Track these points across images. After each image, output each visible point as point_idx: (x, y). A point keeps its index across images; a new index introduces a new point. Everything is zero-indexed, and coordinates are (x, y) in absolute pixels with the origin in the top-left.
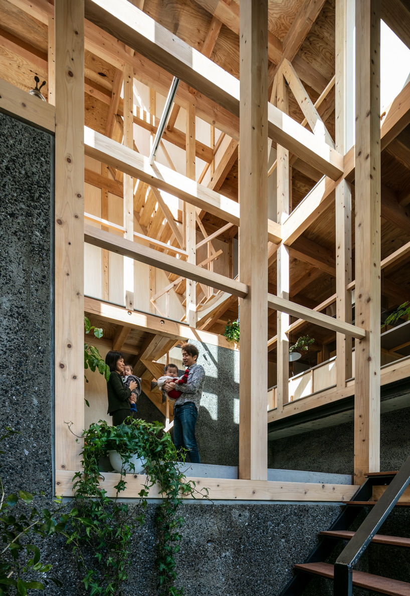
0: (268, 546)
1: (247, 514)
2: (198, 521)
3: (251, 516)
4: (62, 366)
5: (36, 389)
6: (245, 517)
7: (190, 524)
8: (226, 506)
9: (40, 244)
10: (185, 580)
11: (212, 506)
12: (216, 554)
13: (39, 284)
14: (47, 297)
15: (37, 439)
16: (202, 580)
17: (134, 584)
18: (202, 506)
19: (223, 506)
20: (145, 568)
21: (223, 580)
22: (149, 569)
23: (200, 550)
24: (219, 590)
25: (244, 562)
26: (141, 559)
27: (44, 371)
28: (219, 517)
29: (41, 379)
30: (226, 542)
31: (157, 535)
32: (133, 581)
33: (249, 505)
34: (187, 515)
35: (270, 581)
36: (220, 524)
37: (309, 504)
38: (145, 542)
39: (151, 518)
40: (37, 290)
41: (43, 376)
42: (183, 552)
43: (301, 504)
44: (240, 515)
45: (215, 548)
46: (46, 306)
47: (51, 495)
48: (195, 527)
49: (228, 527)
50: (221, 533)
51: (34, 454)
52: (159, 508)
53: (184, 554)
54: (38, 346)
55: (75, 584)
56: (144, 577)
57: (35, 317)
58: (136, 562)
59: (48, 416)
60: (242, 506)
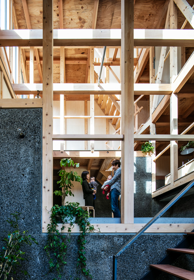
0: (134, 255)
1: (122, 239)
2: (97, 242)
3: (124, 240)
4: (44, 187)
5: (37, 196)
6: (121, 240)
7: (93, 243)
8: (111, 235)
9: (38, 147)
10: (91, 267)
11: (104, 236)
12: (106, 257)
13: (37, 161)
14: (40, 165)
15: (36, 213)
16: (99, 267)
17: (70, 266)
18: (99, 236)
19: (109, 236)
20: (74, 260)
21: (109, 268)
22: (75, 261)
23: (98, 254)
24: (107, 273)
25: (120, 261)
26: (72, 256)
27: (39, 190)
28: (107, 240)
29: (38, 193)
30: (111, 251)
31: (79, 247)
32: (69, 265)
33: (123, 235)
34: (92, 240)
35: (135, 271)
36: (107, 244)
37: (161, 234)
38: (74, 250)
39: (77, 241)
40: (37, 163)
41: (38, 192)
42: (90, 255)
43: (155, 234)
44: (118, 240)
45: (105, 254)
46: (39, 168)
47: (41, 232)
48: (96, 245)
49: (112, 245)
50: (108, 248)
51: (36, 219)
52: (79, 237)
53: (91, 256)
54: (37, 182)
55: (48, 264)
56: (73, 264)
57: (36, 172)
58: (70, 258)
59: (40, 205)
60: (119, 235)
